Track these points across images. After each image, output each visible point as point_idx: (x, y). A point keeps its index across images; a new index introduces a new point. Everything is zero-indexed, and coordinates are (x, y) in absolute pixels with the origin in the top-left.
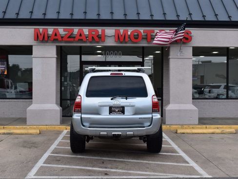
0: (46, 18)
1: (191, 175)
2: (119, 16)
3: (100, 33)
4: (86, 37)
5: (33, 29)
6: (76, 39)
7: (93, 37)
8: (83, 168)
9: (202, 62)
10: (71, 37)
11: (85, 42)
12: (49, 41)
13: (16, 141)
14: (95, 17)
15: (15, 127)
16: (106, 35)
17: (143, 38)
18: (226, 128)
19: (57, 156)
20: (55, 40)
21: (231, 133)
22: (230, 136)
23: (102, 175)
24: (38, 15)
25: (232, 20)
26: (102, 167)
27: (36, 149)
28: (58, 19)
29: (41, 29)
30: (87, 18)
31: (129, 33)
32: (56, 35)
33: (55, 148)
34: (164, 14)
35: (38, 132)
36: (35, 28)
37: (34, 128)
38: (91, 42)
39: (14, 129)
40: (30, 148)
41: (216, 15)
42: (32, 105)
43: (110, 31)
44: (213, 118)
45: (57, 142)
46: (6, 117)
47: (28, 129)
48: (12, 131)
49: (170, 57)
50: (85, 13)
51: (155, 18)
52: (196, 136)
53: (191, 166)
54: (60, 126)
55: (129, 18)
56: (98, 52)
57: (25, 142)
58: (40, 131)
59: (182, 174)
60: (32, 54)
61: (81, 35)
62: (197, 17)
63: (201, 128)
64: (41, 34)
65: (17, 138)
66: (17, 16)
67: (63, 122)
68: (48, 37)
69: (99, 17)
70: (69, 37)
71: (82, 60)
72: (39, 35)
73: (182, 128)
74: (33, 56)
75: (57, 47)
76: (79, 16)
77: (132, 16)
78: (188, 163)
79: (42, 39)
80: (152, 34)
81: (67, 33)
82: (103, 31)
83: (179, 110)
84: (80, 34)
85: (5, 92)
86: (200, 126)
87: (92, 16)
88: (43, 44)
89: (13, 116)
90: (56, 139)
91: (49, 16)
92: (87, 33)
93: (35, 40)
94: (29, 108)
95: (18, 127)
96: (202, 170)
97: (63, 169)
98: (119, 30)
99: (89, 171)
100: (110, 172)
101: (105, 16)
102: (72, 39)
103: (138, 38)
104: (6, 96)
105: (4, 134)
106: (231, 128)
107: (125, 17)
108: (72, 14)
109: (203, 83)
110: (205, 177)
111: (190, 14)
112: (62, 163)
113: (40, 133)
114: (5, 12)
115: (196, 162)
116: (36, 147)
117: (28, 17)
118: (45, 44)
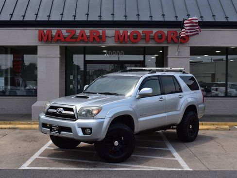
0: (50, 20)
1: (173, 168)
2: (119, 17)
3: (101, 34)
4: (88, 38)
5: (38, 31)
6: (79, 40)
7: (94, 38)
10: (73, 38)
11: (87, 42)
12: (53, 42)
13: (19, 135)
14: (97, 19)
15: (21, 122)
16: (107, 35)
17: (142, 39)
19: (53, 150)
20: (58, 41)
21: (225, 130)
22: (224, 133)
23: (90, 167)
24: (42, 17)
25: (229, 21)
26: (91, 160)
27: (35, 143)
28: (62, 21)
29: (45, 30)
30: (89, 19)
31: (129, 34)
32: (59, 36)
34: (163, 15)
38: (92, 43)
39: (19, 124)
40: (30, 142)
41: (214, 16)
42: (37, 102)
43: (110, 32)
44: (212, 116)
47: (32, 124)
48: (17, 126)
49: (168, 56)
50: (87, 14)
51: (154, 19)
53: (176, 160)
55: (129, 19)
56: (104, 51)
57: (27, 136)
59: (164, 167)
60: (37, 54)
61: (82, 36)
64: (45, 35)
65: (21, 133)
66: (24, 18)
68: (52, 38)
70: (71, 38)
72: (43, 36)
74: (37, 56)
75: (61, 47)
76: (81, 17)
77: (132, 18)
78: (174, 157)
79: (45, 39)
80: (151, 35)
81: (69, 34)
82: (104, 32)
85: (16, 89)
87: (94, 17)
88: (47, 44)
89: (21, 112)
91: (53, 18)
92: (89, 34)
93: (39, 41)
94: (34, 105)
95: (23, 122)
96: (185, 163)
97: (55, 161)
98: (119, 31)
100: (98, 164)
101: (106, 17)
102: (74, 40)
104: (16, 93)
105: (9, 129)
107: (126, 18)
108: (75, 16)
109: (214, 81)
111: (188, 15)
112: (56, 156)
114: (12, 15)
115: (182, 156)
116: (36, 141)
117: (34, 19)
118: (50, 44)
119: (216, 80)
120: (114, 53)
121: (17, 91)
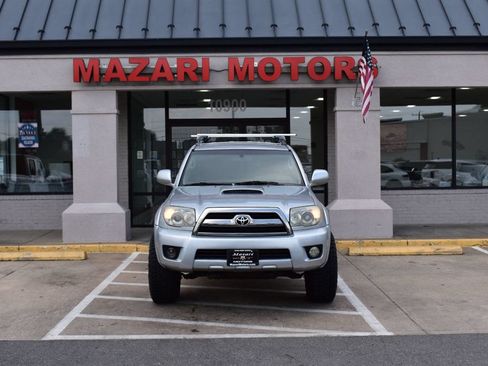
0: (96, 38)
2: (236, 31)
3: (200, 66)
4: (174, 74)
5: (71, 61)
6: (155, 78)
7: (185, 73)
8: (154, 320)
9: (424, 116)
10: (143, 73)
11: (171, 83)
12: (102, 83)
13: (39, 273)
14: (191, 35)
15: (40, 247)
16: (212, 67)
17: (283, 73)
18: (446, 244)
19: (110, 300)
20: (114, 81)
21: (454, 254)
22: (451, 259)
23: (186, 333)
24: (80, 33)
25: (458, 34)
26: (189, 319)
27: (72, 287)
28: (119, 41)
29: (87, 58)
30: (176, 36)
31: (256, 64)
32: (115, 70)
33: (110, 285)
34: (325, 25)
35: (83, 256)
36: (74, 59)
37: (77, 249)
38: (182, 83)
39: (38, 250)
40: (62, 285)
41: (426, 25)
42: (73, 205)
43: (219, 61)
44: (425, 226)
45: (114, 274)
46: (26, 228)
47: (63, 250)
48: (33, 255)
49: (337, 108)
50: (172, 26)
51: (307, 33)
52: (384, 259)
53: (360, 316)
54: (127, 245)
55: (255, 34)
56: (205, 100)
57: (55, 274)
58: (85, 253)
59: (337, 329)
60: (70, 108)
61: (162, 70)
62: (389, 30)
63: (397, 245)
64: (86, 70)
65: (42, 268)
66: (42, 35)
67: (131, 237)
68: (101, 75)
69: (198, 34)
70: (141, 74)
71: (171, 117)
72: (83, 71)
73: (361, 245)
74: (71, 111)
75: (120, 94)
76: (159, 32)
77: (262, 31)
78: (354, 309)
79: (89, 78)
80: (300, 65)
81: (135, 66)
82: (206, 61)
83: (356, 212)
84: (162, 68)
85: (27, 181)
86: (394, 241)
87: (184, 32)
88: (89, 88)
89: (40, 227)
90: (114, 268)
91: (101, 35)
92: (176, 66)
93: (75, 81)
94: (66, 211)
95: (45, 247)
96: (377, 321)
97: (115, 323)
98: (236, 59)
99: (164, 325)
100: (202, 327)
101: (210, 32)
102: (146, 78)
103: (272, 74)
104: (29, 189)
105: (18, 260)
106: (455, 244)
107: (249, 32)
108: (146, 30)
109: (427, 159)
110: (379, 334)
111: (375, 25)
112: (117, 313)
113: (86, 258)
114: (18, 29)
115: (371, 308)
116: (74, 284)
117: (62, 37)
118: (96, 88)
119: (429, 155)
120: (227, 103)
121: (30, 184)
